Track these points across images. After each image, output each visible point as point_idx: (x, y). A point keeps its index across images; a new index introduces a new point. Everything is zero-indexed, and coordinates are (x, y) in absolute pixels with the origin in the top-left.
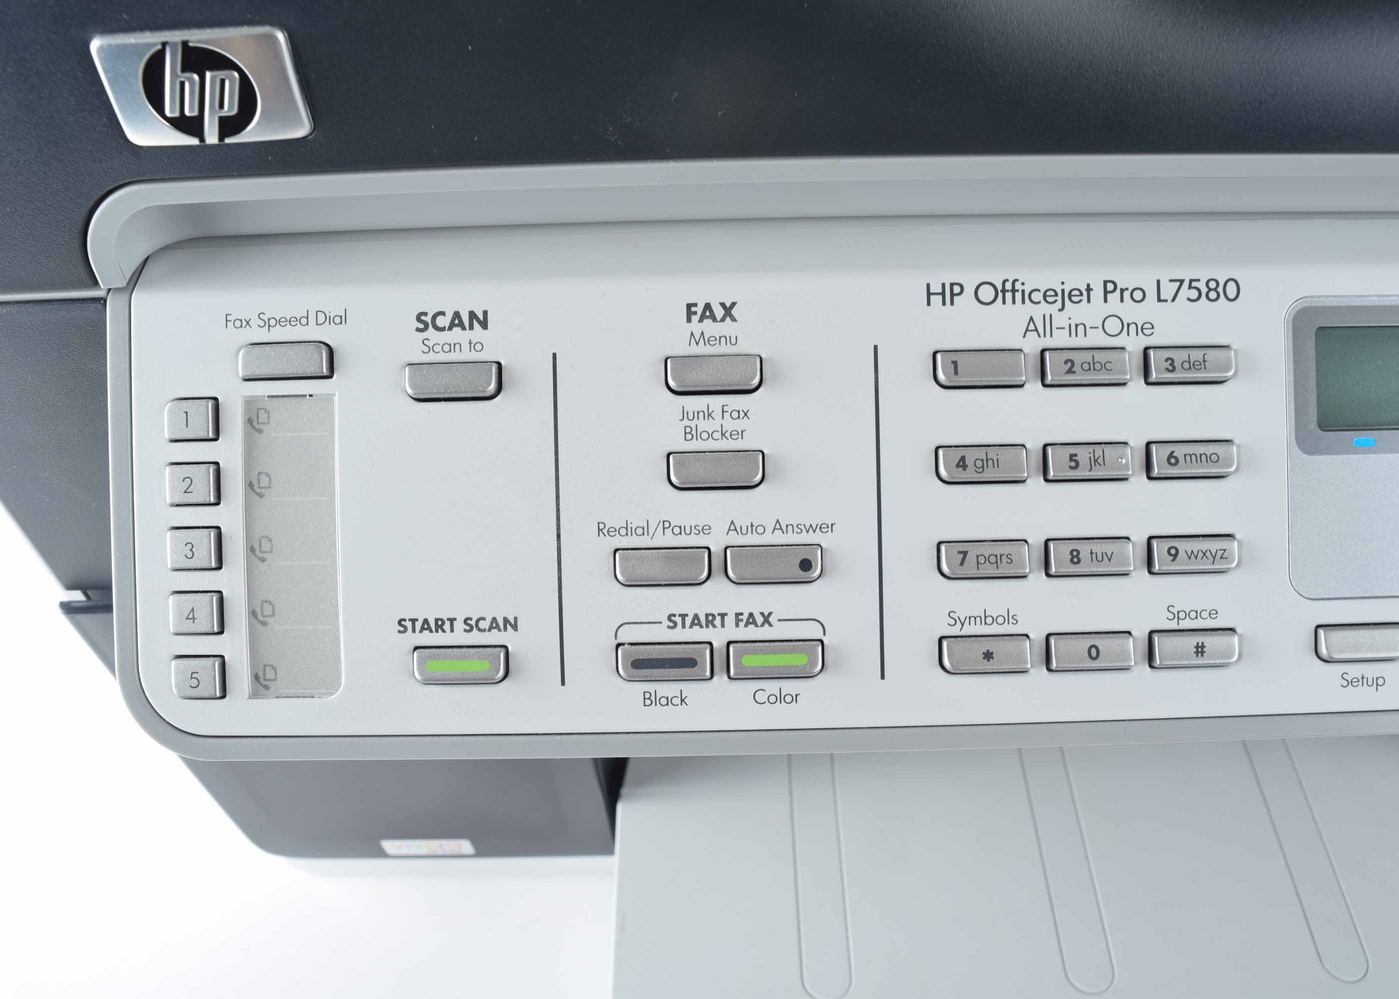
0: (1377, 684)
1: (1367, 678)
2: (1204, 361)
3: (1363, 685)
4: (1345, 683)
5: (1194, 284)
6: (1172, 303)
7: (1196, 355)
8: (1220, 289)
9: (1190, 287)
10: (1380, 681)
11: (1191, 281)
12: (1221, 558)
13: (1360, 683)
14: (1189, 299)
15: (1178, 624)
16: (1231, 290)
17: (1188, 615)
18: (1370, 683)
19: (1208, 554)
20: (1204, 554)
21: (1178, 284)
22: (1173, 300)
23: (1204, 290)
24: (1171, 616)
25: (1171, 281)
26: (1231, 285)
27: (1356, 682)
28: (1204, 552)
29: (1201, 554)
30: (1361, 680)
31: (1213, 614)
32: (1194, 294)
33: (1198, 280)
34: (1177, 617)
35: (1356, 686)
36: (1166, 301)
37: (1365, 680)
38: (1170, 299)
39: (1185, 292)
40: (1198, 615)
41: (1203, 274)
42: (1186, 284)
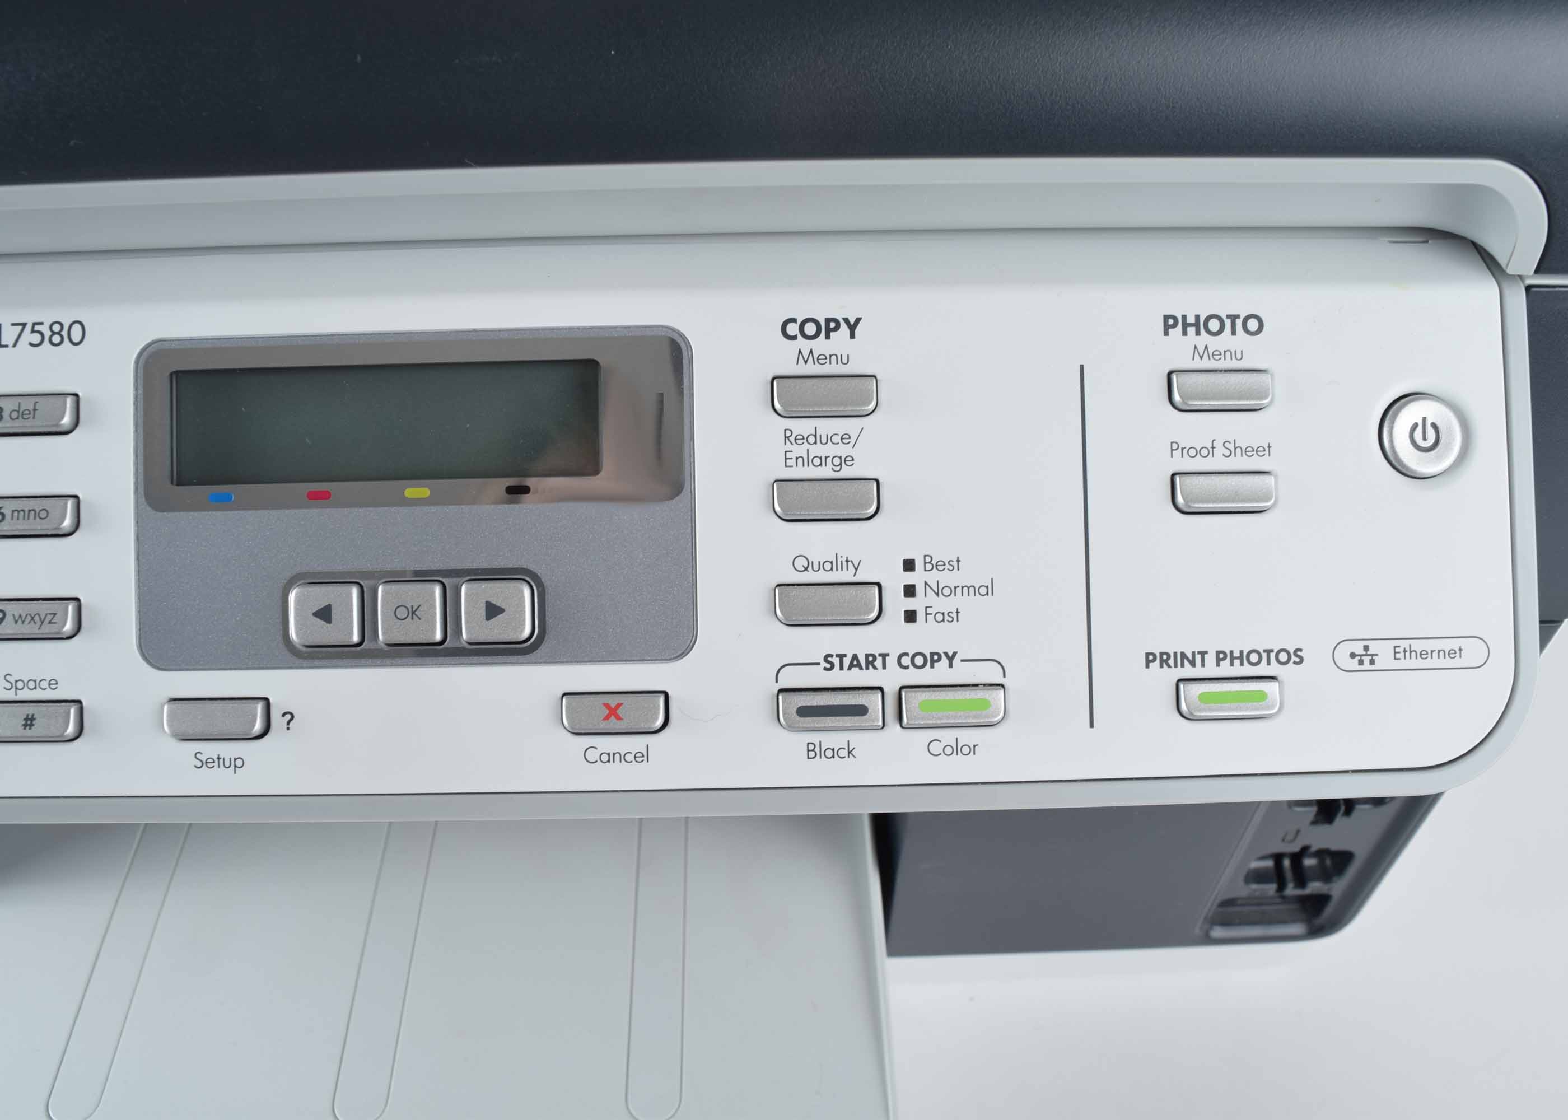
0: (235, 766)
1: (224, 759)
2: (35, 410)
3: (219, 767)
4: (199, 764)
5: (37, 328)
6: (14, 349)
7: (27, 404)
8: (64, 333)
9: (33, 331)
10: (239, 763)
11: (35, 324)
12: (50, 623)
13: (216, 764)
14: (31, 344)
15: (16, 694)
16: (76, 333)
17: (26, 685)
18: (227, 764)
19: (37, 618)
20: (33, 619)
21: (20, 328)
22: (14, 346)
23: (47, 334)
24: (9, 686)
25: (13, 325)
26: (77, 328)
27: (212, 763)
28: (33, 616)
29: (29, 618)
30: (216, 761)
31: (53, 683)
32: (36, 338)
33: (41, 324)
34: (14, 686)
35: (211, 768)
36: (6, 346)
37: (221, 761)
38: (11, 344)
39: (28, 337)
40: (37, 685)
41: (47, 317)
42: (29, 328)
